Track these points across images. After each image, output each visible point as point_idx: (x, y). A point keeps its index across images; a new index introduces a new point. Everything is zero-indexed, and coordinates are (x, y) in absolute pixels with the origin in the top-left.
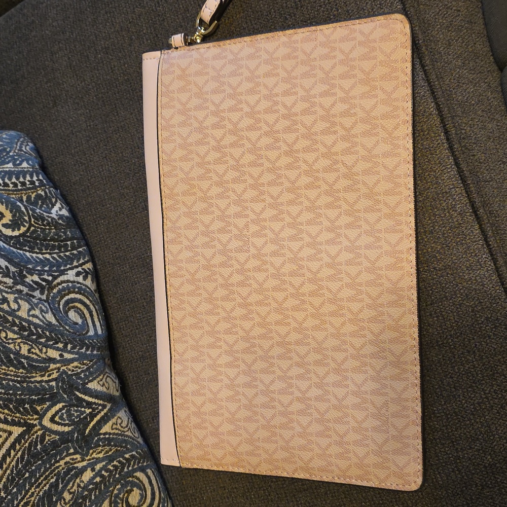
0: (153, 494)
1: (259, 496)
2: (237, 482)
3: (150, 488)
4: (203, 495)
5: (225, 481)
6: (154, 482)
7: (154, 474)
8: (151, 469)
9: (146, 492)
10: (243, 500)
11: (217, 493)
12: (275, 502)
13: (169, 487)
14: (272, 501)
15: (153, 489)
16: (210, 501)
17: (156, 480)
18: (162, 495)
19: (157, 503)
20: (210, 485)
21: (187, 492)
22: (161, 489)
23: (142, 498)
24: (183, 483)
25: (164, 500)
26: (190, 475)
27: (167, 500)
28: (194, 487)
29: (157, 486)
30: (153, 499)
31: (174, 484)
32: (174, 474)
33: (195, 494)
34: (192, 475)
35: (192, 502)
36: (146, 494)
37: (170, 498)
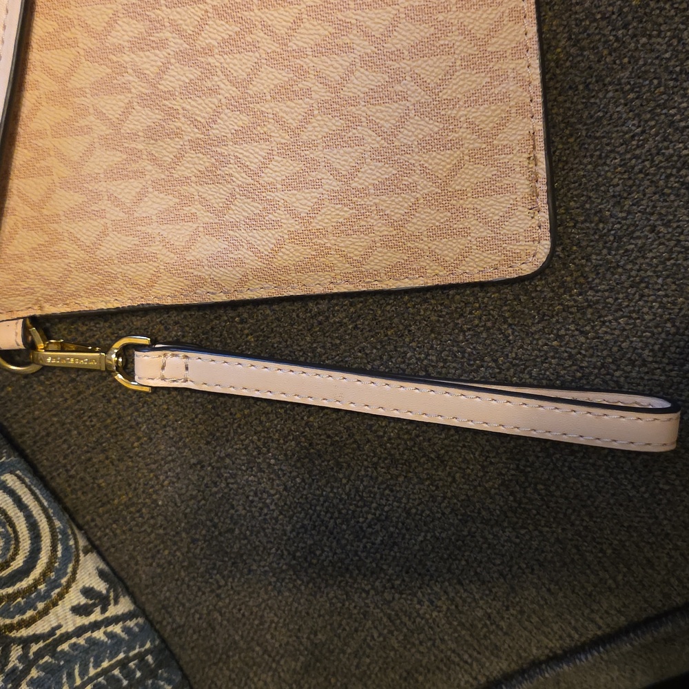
0: (33, 526)
1: (286, 455)
2: (227, 441)
3: (21, 514)
4: (154, 497)
5: (200, 448)
6: (28, 499)
7: (23, 482)
8: (11, 472)
9: (13, 526)
10: (252, 478)
11: (186, 482)
12: (328, 457)
13: (69, 505)
14: (320, 456)
15: (29, 517)
16: (176, 504)
17: (33, 493)
18: (58, 524)
19: (49, 544)
20: (166, 468)
21: (116, 502)
22: (51, 511)
23: (7, 543)
24: (99, 486)
25: (64, 533)
26: (112, 462)
27: (73, 533)
28: (130, 485)
29: (39, 508)
30: (36, 537)
31: (79, 493)
32: (72, 472)
33: (135, 500)
34: (116, 463)
35: (133, 519)
36: (15, 532)
37: (80, 528)
